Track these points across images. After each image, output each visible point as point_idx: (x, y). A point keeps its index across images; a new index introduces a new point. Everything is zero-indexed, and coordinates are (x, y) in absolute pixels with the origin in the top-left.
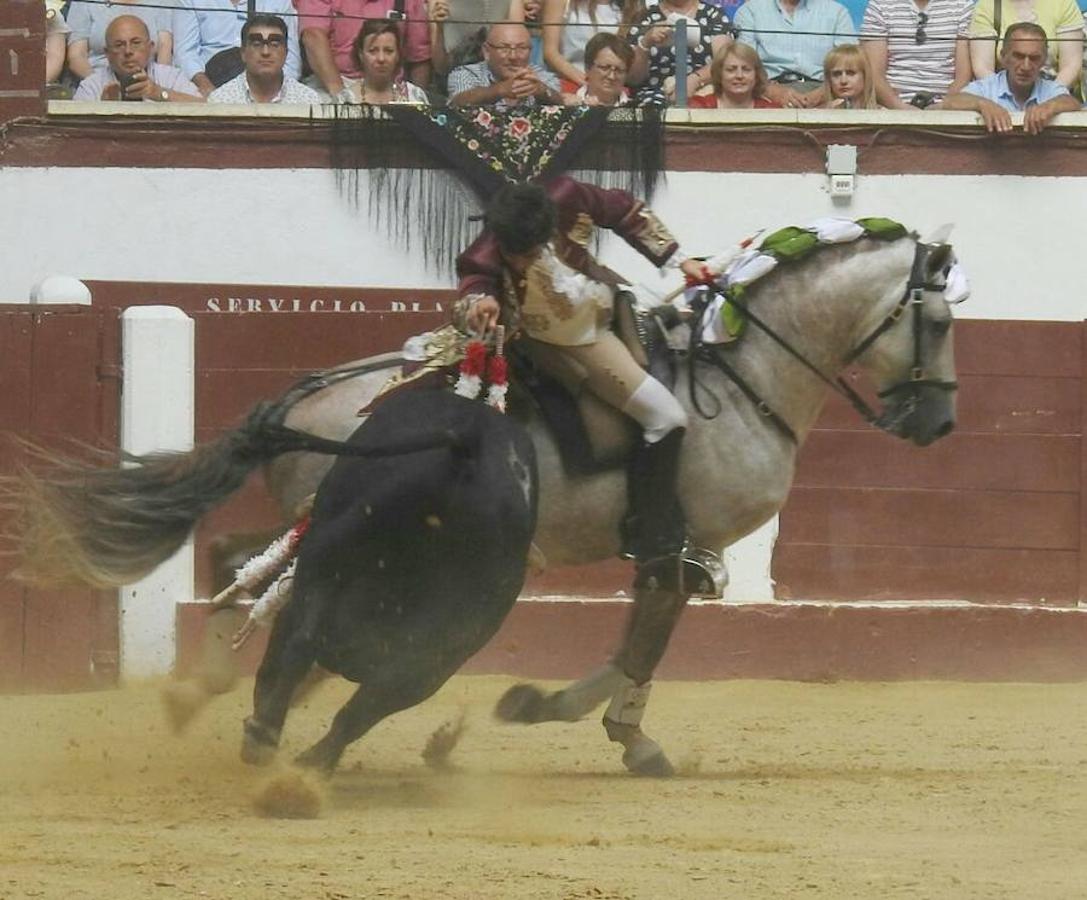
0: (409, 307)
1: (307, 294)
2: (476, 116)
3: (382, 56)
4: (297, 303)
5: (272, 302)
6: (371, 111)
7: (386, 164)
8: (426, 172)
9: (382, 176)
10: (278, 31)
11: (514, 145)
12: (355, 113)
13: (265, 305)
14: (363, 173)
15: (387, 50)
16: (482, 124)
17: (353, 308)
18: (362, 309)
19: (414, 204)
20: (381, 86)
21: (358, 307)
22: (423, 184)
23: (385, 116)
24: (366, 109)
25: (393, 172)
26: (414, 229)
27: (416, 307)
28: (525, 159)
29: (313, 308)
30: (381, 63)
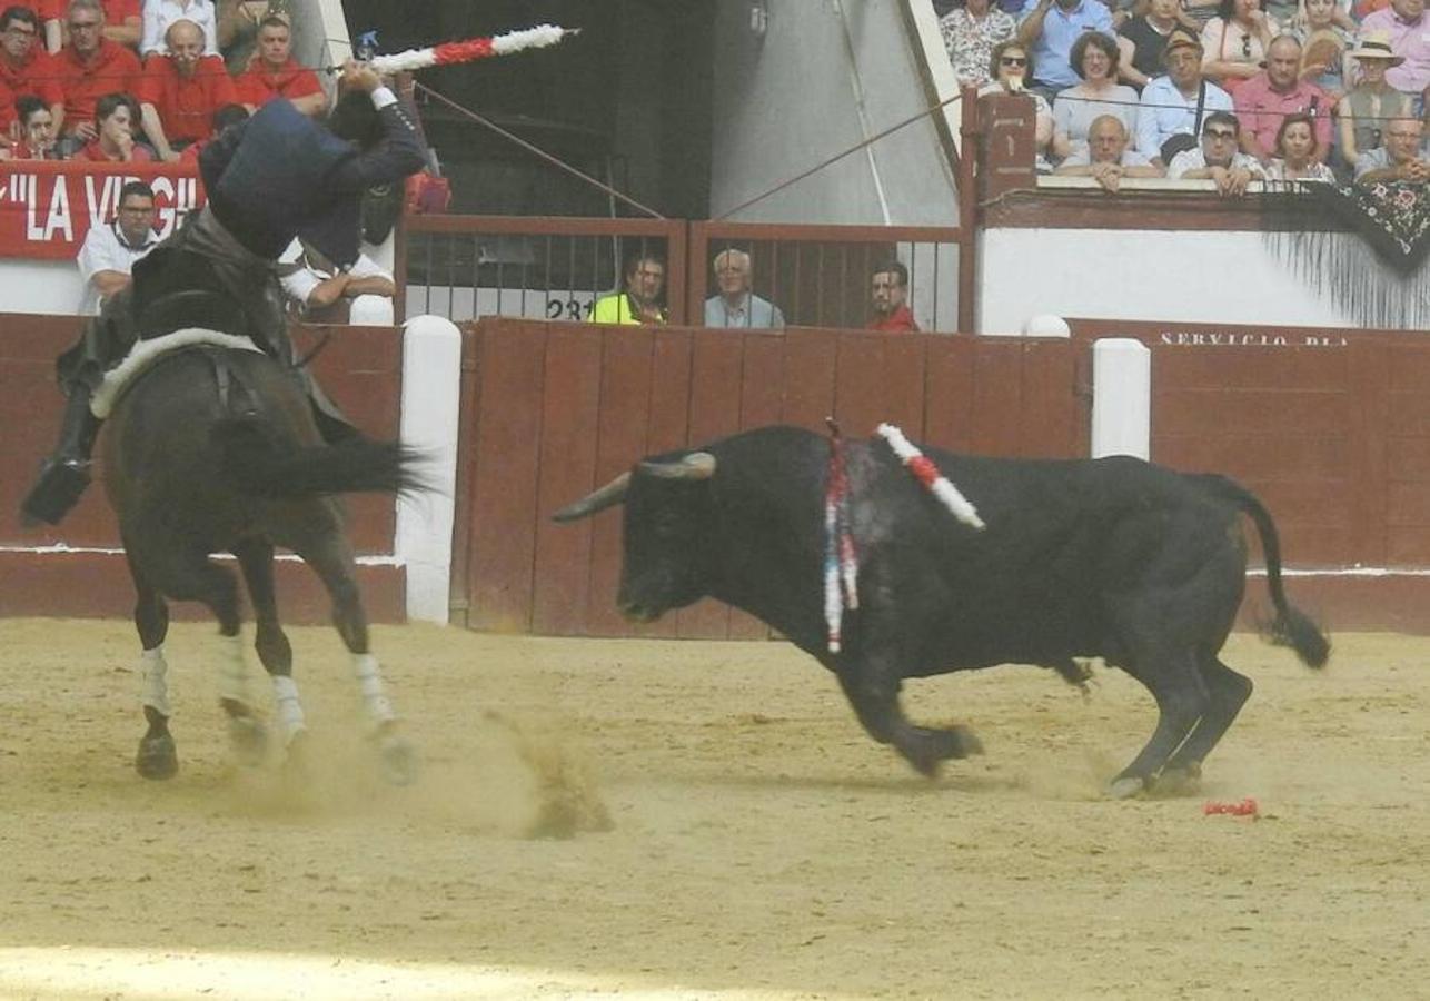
0: (1320, 341)
1: (1239, 330)
2: (1374, 189)
3: (1298, 140)
4: (1232, 338)
5: (1213, 336)
6: (1292, 185)
7: (1303, 230)
8: (1335, 235)
9: (1300, 237)
10: (1231, 129)
11: (1401, 213)
12: (1280, 188)
13: (1207, 339)
14: (1285, 236)
15: (1304, 137)
16: (1379, 195)
17: (1276, 342)
18: (1283, 342)
19: (1325, 258)
20: (1298, 166)
21: (1280, 341)
22: (1332, 244)
23: (1303, 189)
24: (1288, 185)
25: (1309, 235)
26: (1325, 278)
27: (1326, 342)
28: (1410, 224)
29: (1245, 341)
30: (1297, 145)
